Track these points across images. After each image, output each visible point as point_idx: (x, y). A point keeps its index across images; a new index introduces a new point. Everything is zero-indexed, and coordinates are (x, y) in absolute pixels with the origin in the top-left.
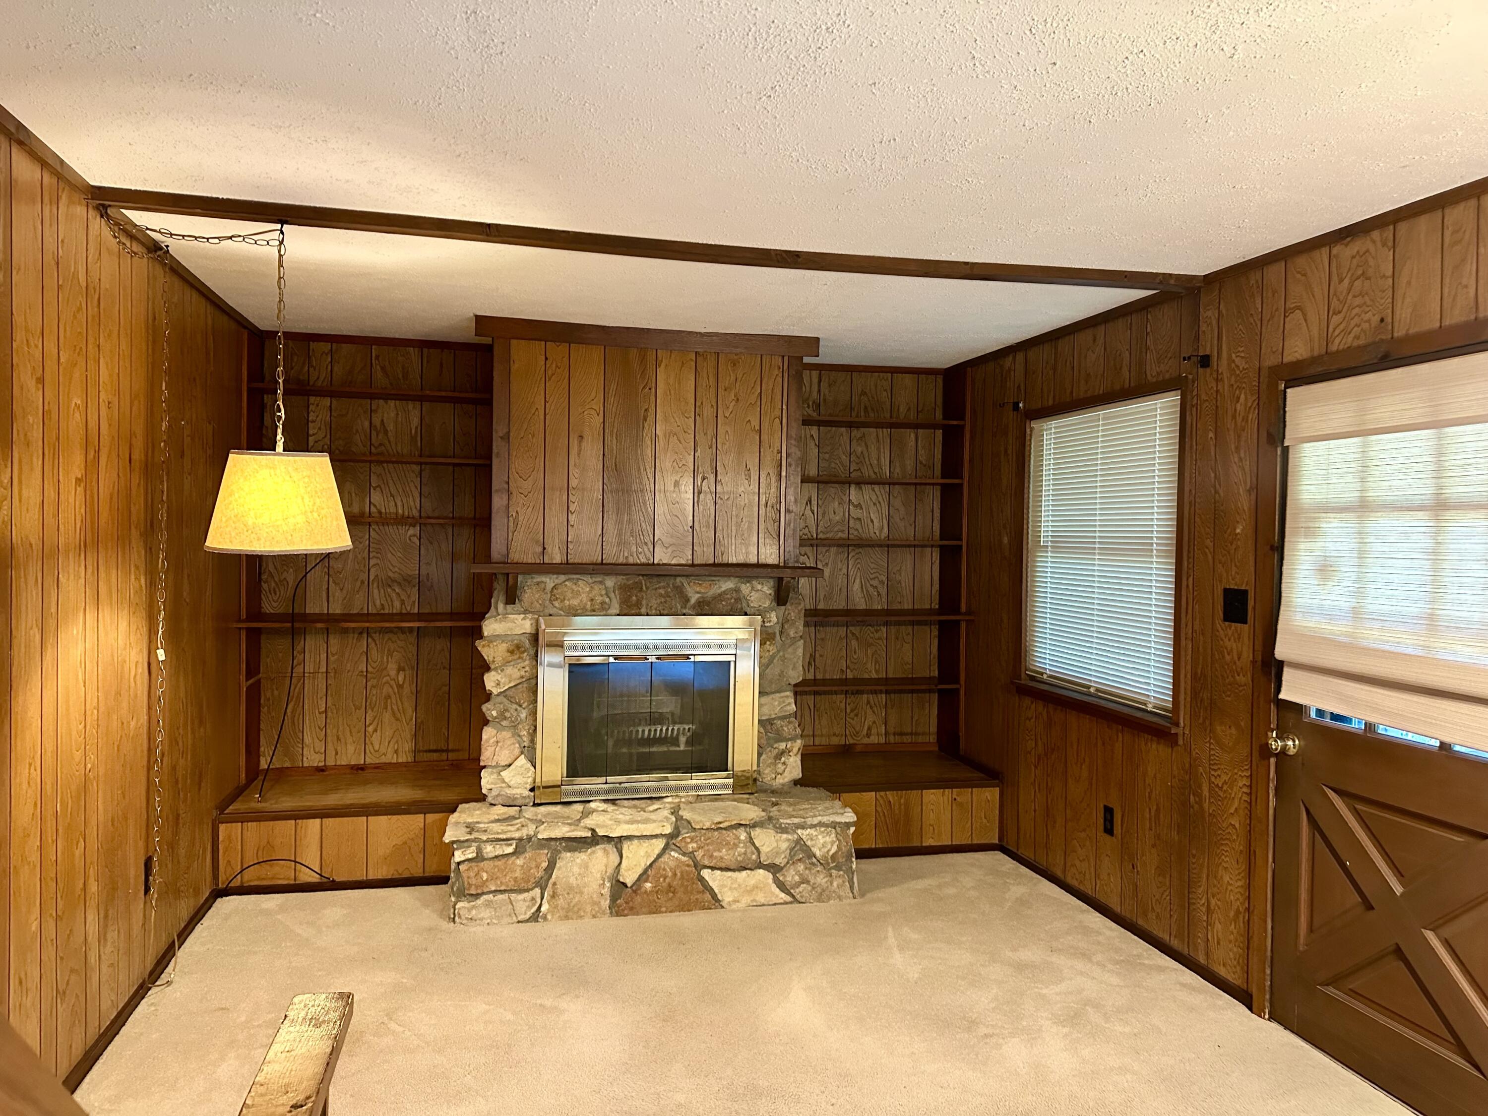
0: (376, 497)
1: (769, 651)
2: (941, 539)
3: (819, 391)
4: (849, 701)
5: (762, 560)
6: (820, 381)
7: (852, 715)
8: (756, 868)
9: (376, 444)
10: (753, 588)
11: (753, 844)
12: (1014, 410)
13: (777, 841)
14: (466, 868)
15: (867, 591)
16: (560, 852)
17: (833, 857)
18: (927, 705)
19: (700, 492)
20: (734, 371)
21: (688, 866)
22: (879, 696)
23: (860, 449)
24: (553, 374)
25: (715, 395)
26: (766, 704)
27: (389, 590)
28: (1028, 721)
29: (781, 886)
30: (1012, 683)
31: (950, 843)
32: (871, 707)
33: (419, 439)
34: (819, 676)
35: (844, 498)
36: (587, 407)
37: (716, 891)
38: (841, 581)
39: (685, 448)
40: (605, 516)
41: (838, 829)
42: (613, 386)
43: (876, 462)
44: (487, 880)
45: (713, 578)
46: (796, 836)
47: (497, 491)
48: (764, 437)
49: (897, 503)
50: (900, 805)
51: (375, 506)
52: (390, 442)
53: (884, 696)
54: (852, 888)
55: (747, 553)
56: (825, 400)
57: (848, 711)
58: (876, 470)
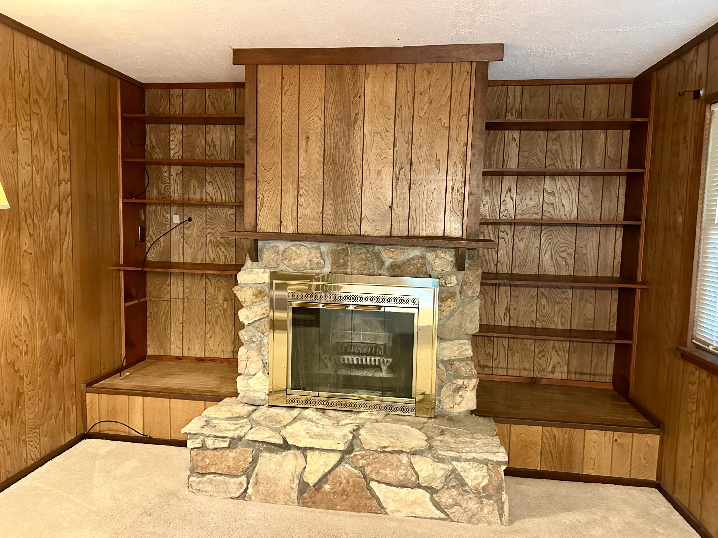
0: (210, 189)
1: (450, 306)
2: (625, 219)
3: (521, 102)
4: (537, 345)
5: (448, 233)
6: (522, 94)
7: (540, 355)
8: (415, 487)
9: (209, 154)
10: (437, 256)
11: (413, 468)
12: (694, 98)
13: (433, 469)
14: (195, 453)
15: (557, 261)
16: (262, 452)
17: (484, 488)
18: (606, 353)
19: (398, 179)
20: (428, 77)
21: (359, 477)
22: (564, 343)
23: (555, 148)
24: (288, 90)
25: (412, 99)
26: (447, 348)
27: (218, 249)
28: (690, 385)
29: (437, 505)
30: (677, 349)
31: (609, 475)
32: (556, 351)
33: (234, 150)
34: (513, 324)
35: (539, 187)
36: (313, 114)
37: (382, 500)
38: (534, 252)
39: (386, 144)
40: (325, 198)
41: (490, 466)
42: (331, 98)
43: (568, 158)
44: (209, 464)
45: (403, 247)
46: (451, 467)
47: (247, 179)
48: (453, 132)
49: (586, 190)
50: (564, 439)
51: (209, 195)
52: (217, 153)
53: (567, 343)
54: (501, 515)
55: (435, 228)
56: (526, 109)
57: (537, 352)
58: (569, 164)
